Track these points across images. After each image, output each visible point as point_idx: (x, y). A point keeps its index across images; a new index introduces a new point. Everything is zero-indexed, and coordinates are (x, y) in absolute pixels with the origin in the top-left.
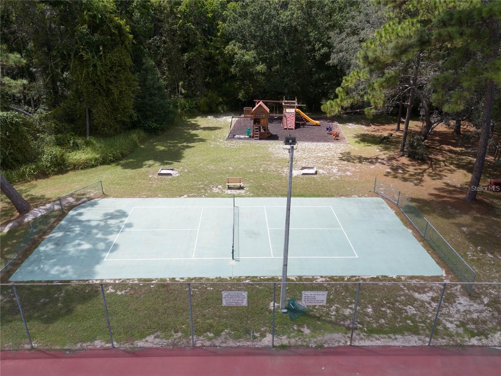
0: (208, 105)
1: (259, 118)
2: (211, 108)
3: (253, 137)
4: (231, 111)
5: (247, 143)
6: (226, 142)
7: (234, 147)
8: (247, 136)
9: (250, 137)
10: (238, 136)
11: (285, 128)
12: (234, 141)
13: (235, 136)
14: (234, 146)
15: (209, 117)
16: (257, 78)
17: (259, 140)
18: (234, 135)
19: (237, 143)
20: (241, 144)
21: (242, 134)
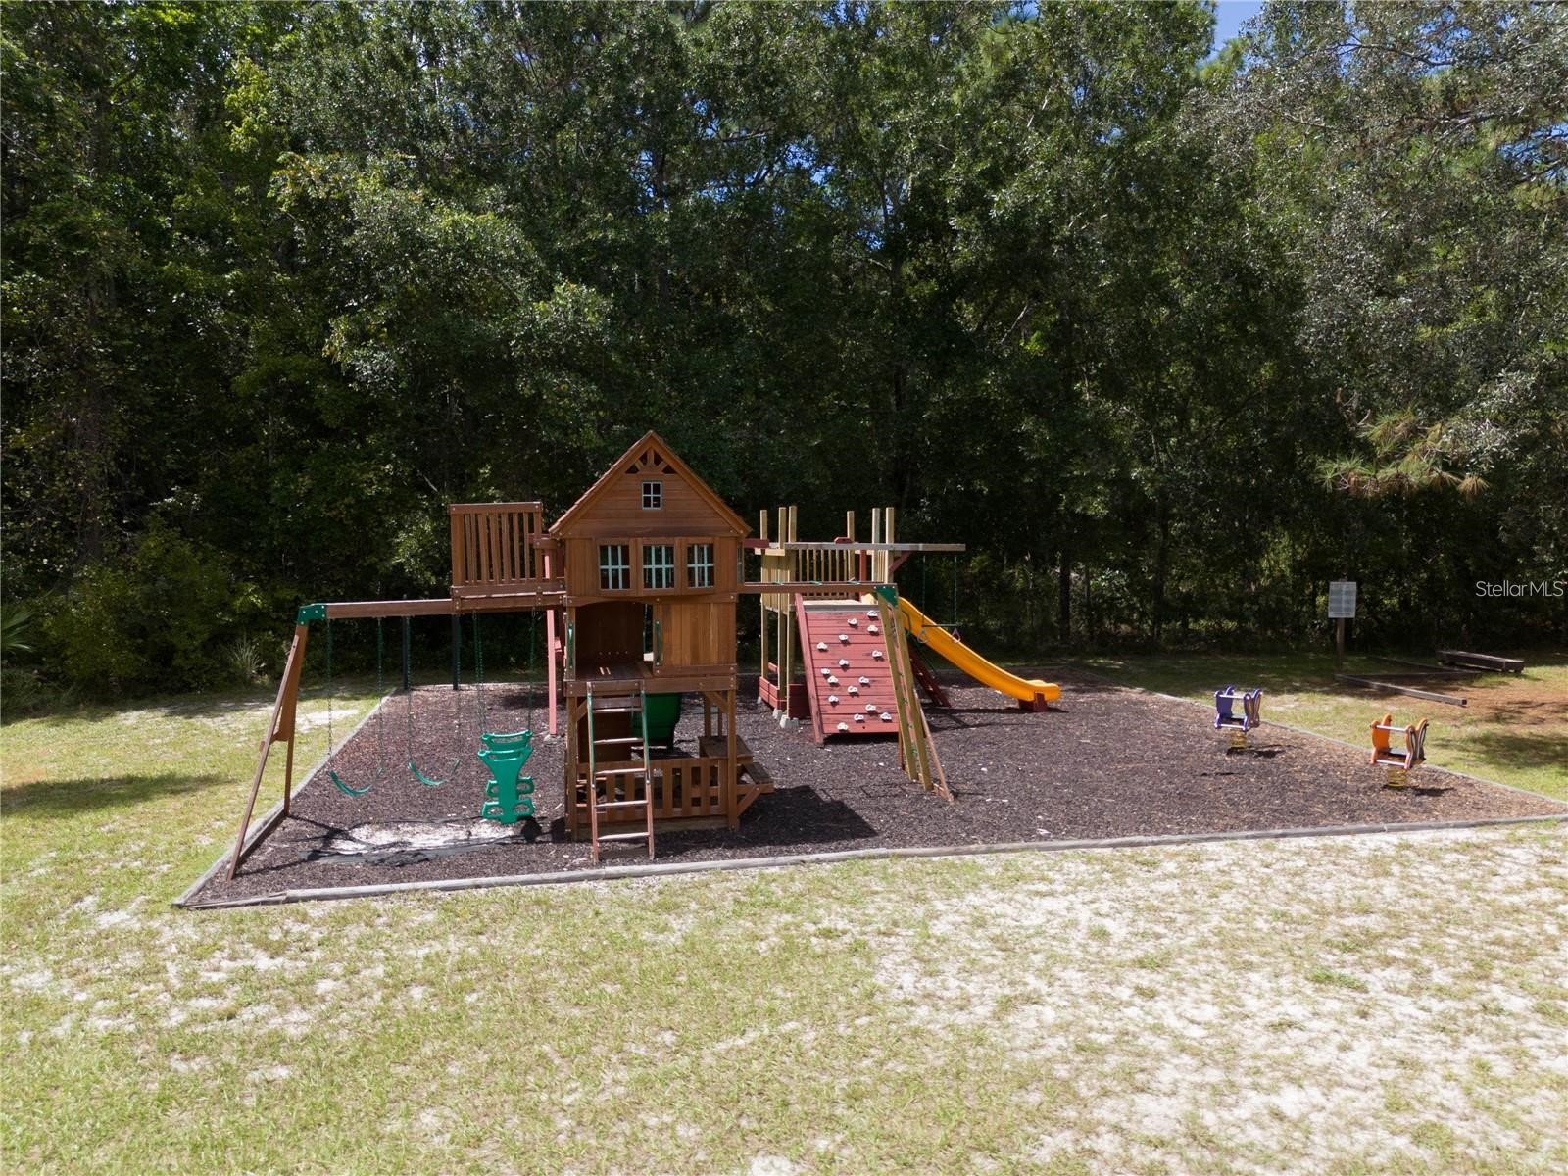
0: (143, 632)
1: (638, 590)
2: (165, 656)
3: (569, 831)
4: (336, 675)
5: (513, 907)
6: (188, 928)
7: (296, 1022)
8: (485, 831)
9: (530, 830)
10: (385, 837)
11: (830, 730)
12: (315, 911)
13: (343, 846)
14: (301, 990)
15: (131, 718)
16: (539, 385)
17: (661, 855)
18: (334, 833)
19: (354, 931)
20: (421, 936)
21: (431, 812)
